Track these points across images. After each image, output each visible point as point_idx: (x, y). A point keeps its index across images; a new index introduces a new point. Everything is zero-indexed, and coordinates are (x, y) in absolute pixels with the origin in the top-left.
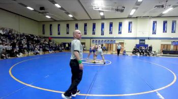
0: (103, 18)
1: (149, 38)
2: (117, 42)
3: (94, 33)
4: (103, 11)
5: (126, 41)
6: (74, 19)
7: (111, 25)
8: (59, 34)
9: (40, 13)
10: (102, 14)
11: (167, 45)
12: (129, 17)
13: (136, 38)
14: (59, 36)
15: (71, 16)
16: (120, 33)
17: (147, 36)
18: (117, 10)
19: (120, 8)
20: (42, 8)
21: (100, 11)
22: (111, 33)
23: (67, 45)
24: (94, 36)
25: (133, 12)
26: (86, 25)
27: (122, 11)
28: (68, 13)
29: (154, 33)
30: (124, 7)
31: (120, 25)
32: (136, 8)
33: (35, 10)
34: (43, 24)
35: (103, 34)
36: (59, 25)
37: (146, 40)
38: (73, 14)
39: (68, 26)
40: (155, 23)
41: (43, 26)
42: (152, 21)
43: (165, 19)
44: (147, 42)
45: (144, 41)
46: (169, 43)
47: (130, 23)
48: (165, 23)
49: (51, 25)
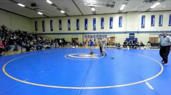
0: (94, 14)
1: (138, 32)
2: (109, 36)
3: (86, 29)
4: (94, 7)
5: (116, 36)
6: (66, 15)
7: (102, 20)
8: (52, 30)
9: (31, 9)
10: (93, 9)
11: (155, 38)
12: (120, 13)
13: (126, 33)
14: (52, 32)
15: (63, 12)
16: (111, 28)
17: (137, 30)
18: (108, 5)
19: (110, 3)
20: (33, 5)
21: (91, 7)
22: (102, 28)
23: (61, 41)
24: (86, 31)
25: (123, 8)
26: (78, 21)
27: (112, 6)
28: (60, 10)
29: (143, 27)
30: (115, 3)
31: (111, 20)
32: (126, 4)
33: (26, 7)
34: (35, 21)
35: (95, 29)
36: (51, 21)
37: (135, 34)
38: (65, 10)
39: (60, 22)
40: (143, 17)
41: (36, 22)
42: (140, 16)
43: (153, 14)
44: (136, 36)
45: (134, 34)
46: (156, 36)
47: (120, 18)
48: (153, 17)
49: (43, 22)
